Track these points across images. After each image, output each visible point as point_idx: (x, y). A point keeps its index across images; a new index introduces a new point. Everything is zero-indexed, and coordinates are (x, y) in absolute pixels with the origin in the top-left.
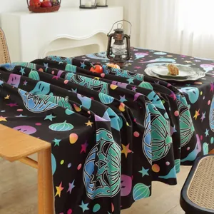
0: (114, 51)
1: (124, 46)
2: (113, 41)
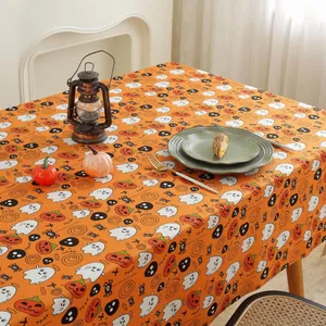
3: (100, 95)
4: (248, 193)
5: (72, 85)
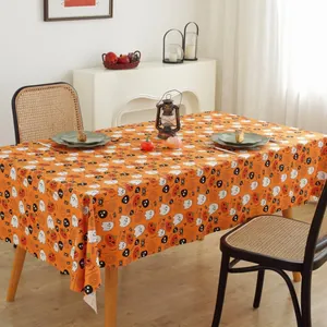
0: (163, 122)
1: (174, 116)
2: (162, 112)
3: (174, 112)
4: (253, 155)
5: (159, 107)
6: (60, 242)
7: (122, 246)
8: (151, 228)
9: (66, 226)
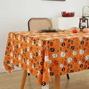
5: (80, 19)
6: (34, 64)
7: (61, 66)
8: (75, 60)
9: (37, 56)
